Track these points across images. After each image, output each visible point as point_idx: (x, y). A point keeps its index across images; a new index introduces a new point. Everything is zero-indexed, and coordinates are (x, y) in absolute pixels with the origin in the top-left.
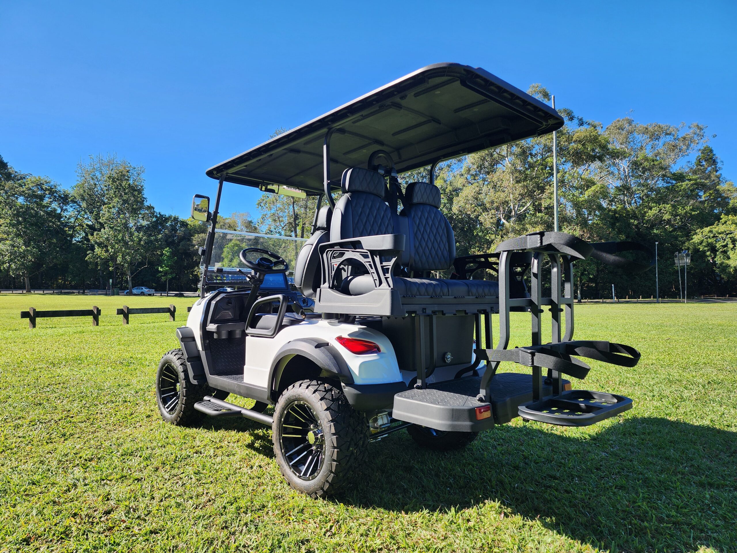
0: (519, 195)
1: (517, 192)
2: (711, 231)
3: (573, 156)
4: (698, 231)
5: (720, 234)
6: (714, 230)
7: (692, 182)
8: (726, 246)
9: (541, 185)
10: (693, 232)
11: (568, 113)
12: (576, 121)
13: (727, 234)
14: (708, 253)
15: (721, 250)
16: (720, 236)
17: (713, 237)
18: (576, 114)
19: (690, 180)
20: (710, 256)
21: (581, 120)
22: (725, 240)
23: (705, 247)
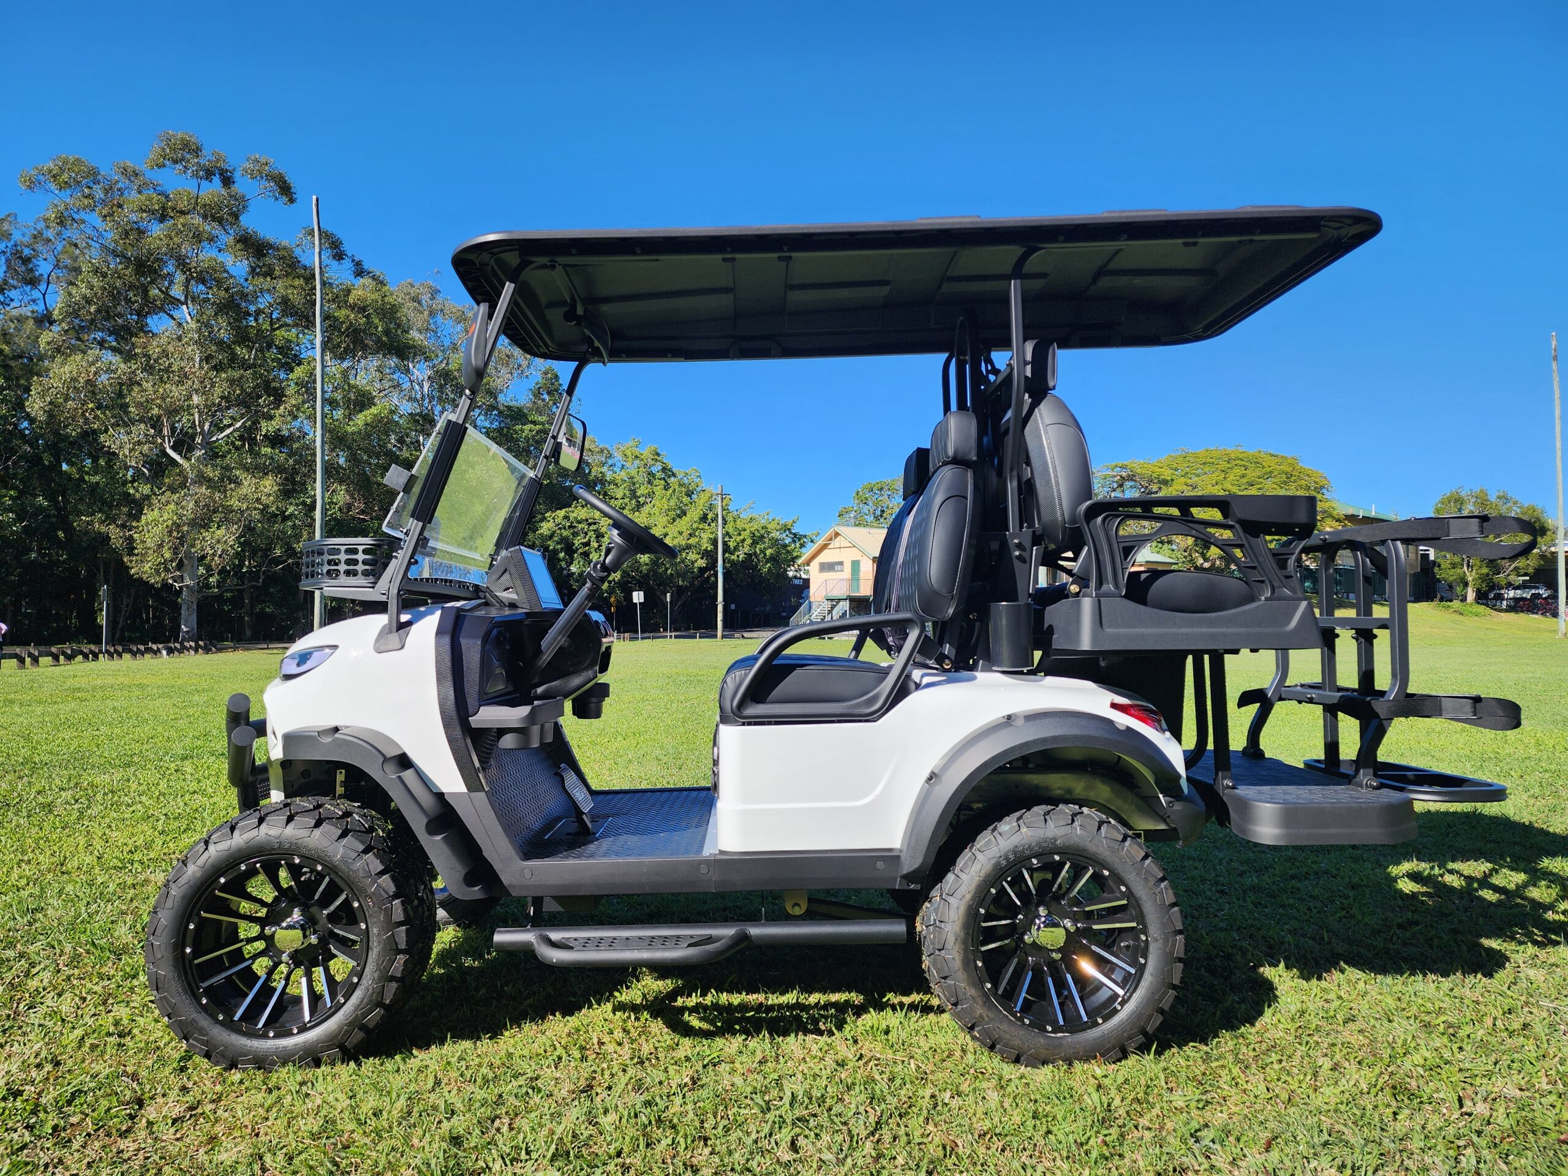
0: (222, 398)
1: (218, 391)
2: (566, 517)
3: (347, 336)
4: (548, 515)
5: (579, 522)
6: (572, 516)
7: (538, 427)
8: (587, 544)
9: (273, 384)
10: (540, 516)
11: (333, 243)
12: (347, 264)
13: (590, 525)
14: (562, 555)
15: (580, 551)
16: (580, 526)
17: (570, 527)
18: (348, 247)
19: (534, 423)
20: (564, 559)
21: (358, 264)
22: (586, 534)
23: (558, 543)
